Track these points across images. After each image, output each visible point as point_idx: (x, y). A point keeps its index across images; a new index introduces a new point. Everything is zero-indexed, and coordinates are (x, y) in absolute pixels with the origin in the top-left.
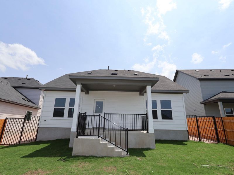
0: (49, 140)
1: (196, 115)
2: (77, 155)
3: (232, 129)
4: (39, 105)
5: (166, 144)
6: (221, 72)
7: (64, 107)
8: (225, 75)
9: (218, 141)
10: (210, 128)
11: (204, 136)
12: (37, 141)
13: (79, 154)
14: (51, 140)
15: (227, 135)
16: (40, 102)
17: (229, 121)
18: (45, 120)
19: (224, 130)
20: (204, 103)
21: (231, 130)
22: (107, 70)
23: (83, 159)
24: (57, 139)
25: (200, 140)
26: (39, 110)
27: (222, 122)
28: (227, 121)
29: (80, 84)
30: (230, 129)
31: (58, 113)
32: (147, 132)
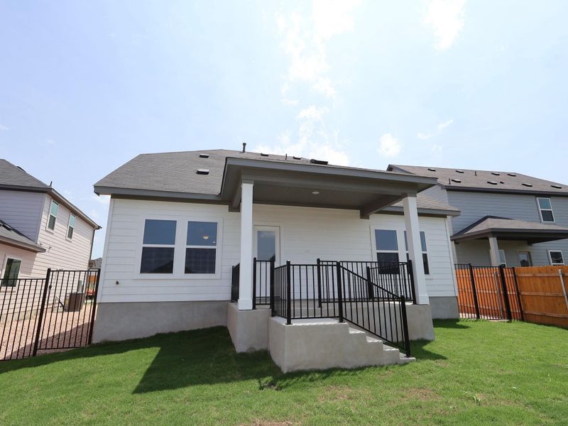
0: (133, 338)
1: (470, 264)
2: (296, 369)
3: (536, 291)
4: (39, 239)
5: (442, 329)
6: (476, 175)
7: (174, 244)
8: (488, 182)
9: (509, 316)
10: (482, 291)
11: (469, 309)
12: (94, 341)
13: (302, 368)
14: (137, 337)
15: (525, 304)
16: (41, 231)
17: (530, 275)
18: (117, 283)
19: (518, 294)
20: (454, 240)
21: (533, 294)
22: (241, 152)
23: (324, 378)
24: (157, 332)
25: (478, 317)
26: (38, 254)
27: (515, 276)
28: (527, 275)
29: (253, 182)
30: (532, 291)
31: (156, 262)
32: (415, 303)
